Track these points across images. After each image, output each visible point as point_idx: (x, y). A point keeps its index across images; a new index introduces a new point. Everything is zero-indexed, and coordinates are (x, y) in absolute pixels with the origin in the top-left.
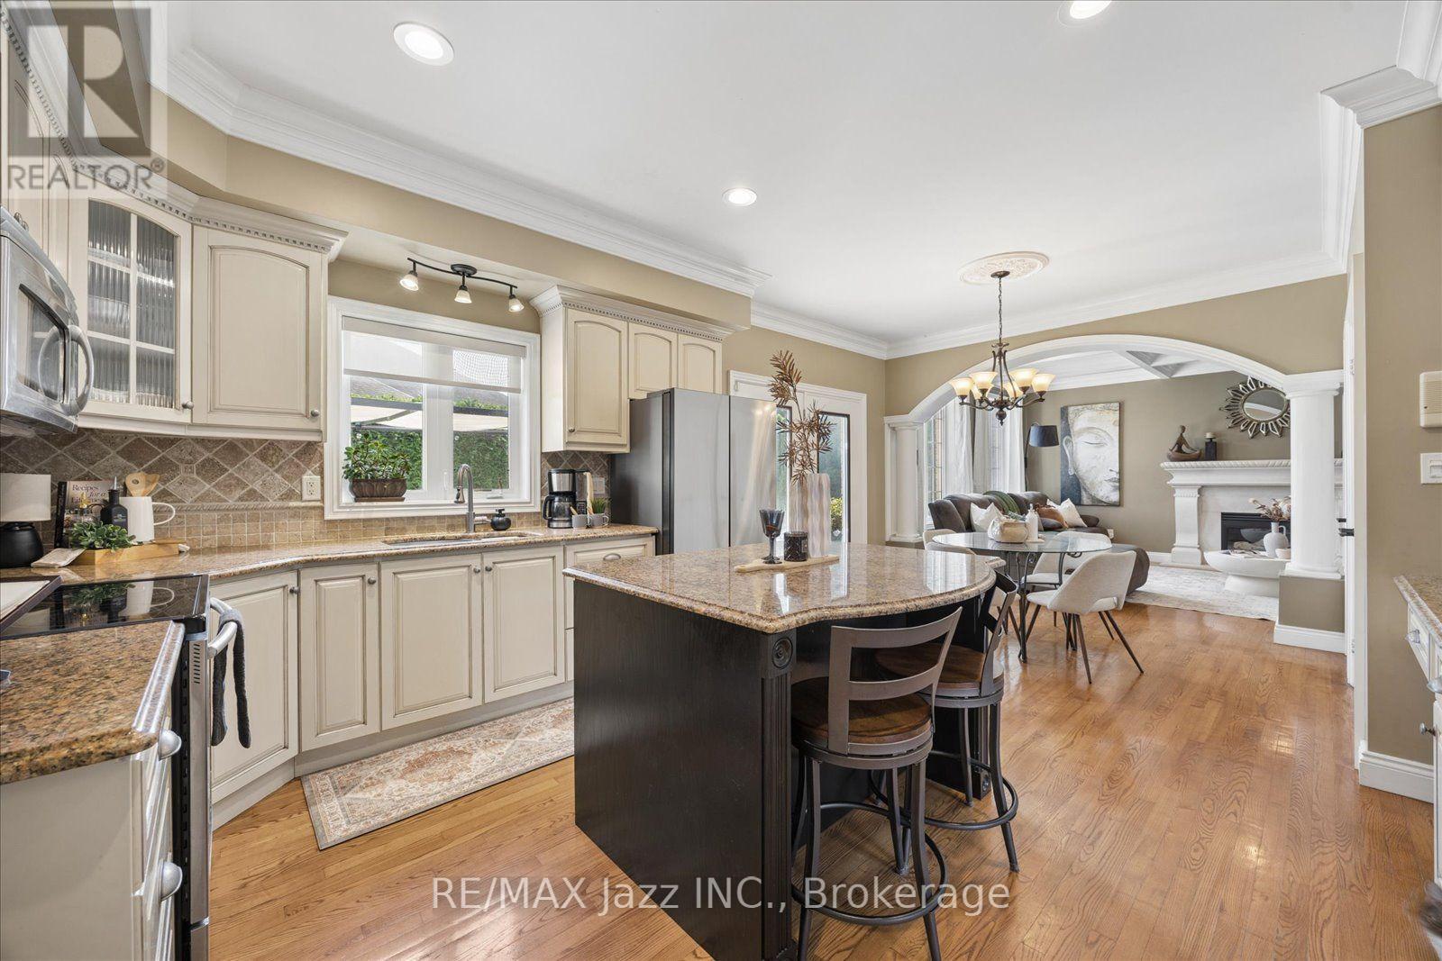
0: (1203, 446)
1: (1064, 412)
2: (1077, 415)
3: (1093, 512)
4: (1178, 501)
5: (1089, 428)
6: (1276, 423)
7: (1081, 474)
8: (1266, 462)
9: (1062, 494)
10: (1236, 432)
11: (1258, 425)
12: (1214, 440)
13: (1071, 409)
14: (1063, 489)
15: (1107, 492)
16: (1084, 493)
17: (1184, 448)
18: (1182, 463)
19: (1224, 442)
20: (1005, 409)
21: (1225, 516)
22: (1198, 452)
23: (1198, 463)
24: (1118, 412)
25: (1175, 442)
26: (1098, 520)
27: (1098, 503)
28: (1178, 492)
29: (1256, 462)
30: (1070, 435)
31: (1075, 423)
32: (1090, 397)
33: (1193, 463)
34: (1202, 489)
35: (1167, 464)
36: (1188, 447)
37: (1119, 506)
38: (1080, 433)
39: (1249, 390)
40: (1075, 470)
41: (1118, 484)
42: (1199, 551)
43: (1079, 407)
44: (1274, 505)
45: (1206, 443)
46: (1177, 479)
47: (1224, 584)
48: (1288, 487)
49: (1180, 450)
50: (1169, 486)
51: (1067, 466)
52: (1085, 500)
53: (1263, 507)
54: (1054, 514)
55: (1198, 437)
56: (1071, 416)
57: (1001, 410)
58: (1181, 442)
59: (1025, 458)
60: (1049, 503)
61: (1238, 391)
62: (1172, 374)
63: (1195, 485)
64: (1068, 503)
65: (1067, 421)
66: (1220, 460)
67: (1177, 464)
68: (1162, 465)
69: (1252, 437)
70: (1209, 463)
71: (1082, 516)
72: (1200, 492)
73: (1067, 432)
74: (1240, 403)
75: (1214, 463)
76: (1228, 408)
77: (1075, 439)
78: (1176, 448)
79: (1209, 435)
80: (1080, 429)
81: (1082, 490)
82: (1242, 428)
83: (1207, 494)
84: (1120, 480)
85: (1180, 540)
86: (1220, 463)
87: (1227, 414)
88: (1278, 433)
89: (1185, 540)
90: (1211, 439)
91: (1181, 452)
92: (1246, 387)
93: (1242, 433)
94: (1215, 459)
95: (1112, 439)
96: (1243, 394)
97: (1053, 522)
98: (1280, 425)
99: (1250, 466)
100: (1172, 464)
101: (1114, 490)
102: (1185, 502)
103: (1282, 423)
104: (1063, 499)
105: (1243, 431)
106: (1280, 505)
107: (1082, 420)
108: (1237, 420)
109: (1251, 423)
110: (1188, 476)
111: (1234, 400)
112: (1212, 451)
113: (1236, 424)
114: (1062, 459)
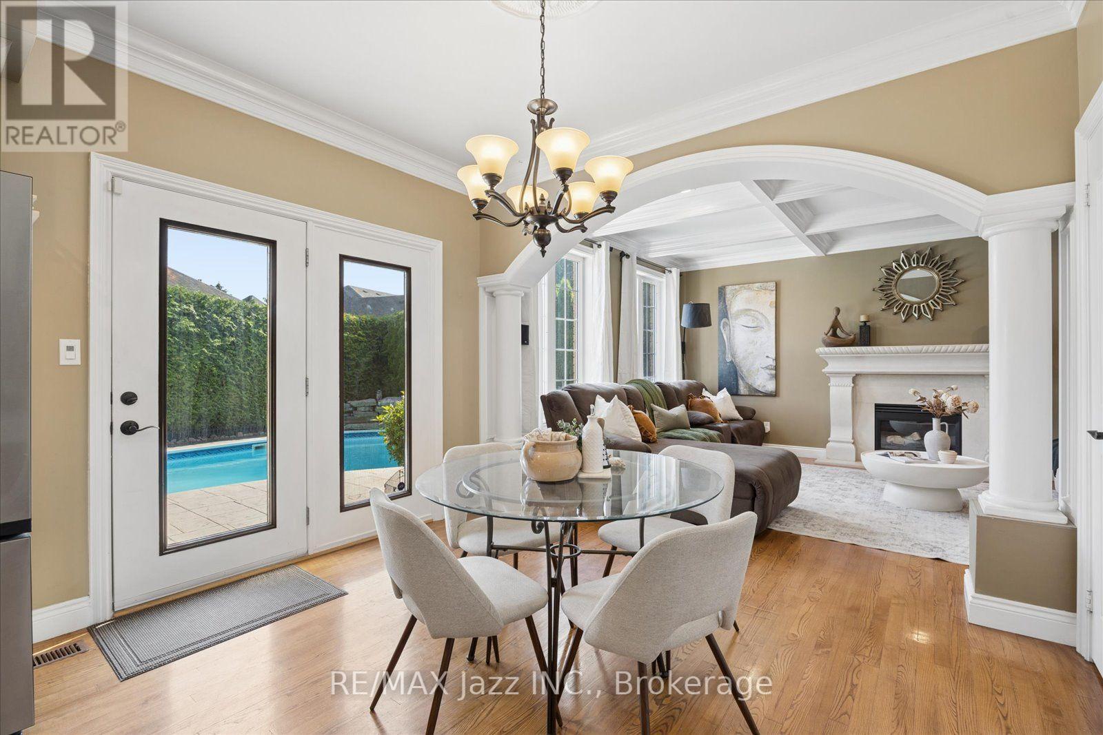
0: (858, 331)
1: (722, 291)
2: (734, 296)
3: (749, 403)
4: (833, 390)
5: (747, 310)
6: (928, 305)
7: (737, 360)
8: (919, 348)
9: (719, 383)
10: (889, 315)
11: (911, 307)
12: (868, 324)
13: (729, 289)
14: (720, 377)
15: (764, 382)
16: (741, 382)
17: (839, 332)
18: (837, 349)
19: (878, 326)
20: (551, 228)
21: (879, 407)
22: (852, 337)
23: (852, 348)
24: (775, 292)
25: (829, 324)
26: (754, 412)
27: (755, 393)
28: (833, 381)
29: (910, 348)
30: (727, 317)
31: (732, 306)
32: (748, 275)
33: (847, 349)
34: (856, 378)
35: (822, 350)
36: (843, 331)
37: (775, 396)
38: (737, 316)
39: (902, 268)
40: (733, 356)
41: (774, 372)
42: (853, 446)
43: (737, 287)
44: (936, 397)
45: (861, 327)
46: (832, 367)
47: (882, 490)
48: (984, 376)
49: (834, 335)
50: (824, 374)
51: (724, 353)
52: (743, 389)
53: (923, 399)
54: (707, 407)
55: (852, 322)
56: (728, 296)
57: (543, 227)
58: (835, 325)
59: (683, 344)
60: (705, 393)
61: (890, 269)
62: (827, 252)
63: (849, 373)
64: (724, 393)
65: (725, 302)
66: (875, 345)
67: (832, 349)
68: (817, 350)
69: (905, 321)
70: (864, 348)
71: (738, 408)
72: (854, 380)
73: (724, 314)
74: (894, 283)
75: (869, 348)
76: (882, 288)
77: (732, 322)
78: (831, 332)
79: (863, 318)
80: (738, 311)
81: (739, 379)
82: (895, 310)
83: (861, 382)
84: (777, 368)
85: (835, 434)
86: (875, 348)
87: (881, 295)
88: (930, 317)
89: (840, 434)
90: (865, 322)
91: (836, 337)
92: (899, 265)
93: (896, 316)
94: (869, 345)
95: (769, 323)
96: (896, 273)
97: (703, 415)
98: (933, 307)
99: (904, 353)
100: (827, 349)
101: (771, 379)
102: (840, 392)
103: (935, 306)
104: (720, 389)
105: (896, 313)
106: (943, 398)
107: (739, 301)
108: (890, 303)
109: (903, 305)
110: (843, 361)
111: (888, 280)
112: (866, 336)
113: (889, 307)
114: (720, 344)
